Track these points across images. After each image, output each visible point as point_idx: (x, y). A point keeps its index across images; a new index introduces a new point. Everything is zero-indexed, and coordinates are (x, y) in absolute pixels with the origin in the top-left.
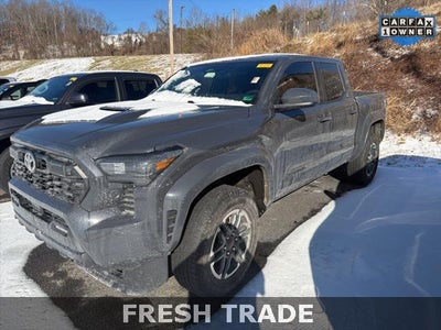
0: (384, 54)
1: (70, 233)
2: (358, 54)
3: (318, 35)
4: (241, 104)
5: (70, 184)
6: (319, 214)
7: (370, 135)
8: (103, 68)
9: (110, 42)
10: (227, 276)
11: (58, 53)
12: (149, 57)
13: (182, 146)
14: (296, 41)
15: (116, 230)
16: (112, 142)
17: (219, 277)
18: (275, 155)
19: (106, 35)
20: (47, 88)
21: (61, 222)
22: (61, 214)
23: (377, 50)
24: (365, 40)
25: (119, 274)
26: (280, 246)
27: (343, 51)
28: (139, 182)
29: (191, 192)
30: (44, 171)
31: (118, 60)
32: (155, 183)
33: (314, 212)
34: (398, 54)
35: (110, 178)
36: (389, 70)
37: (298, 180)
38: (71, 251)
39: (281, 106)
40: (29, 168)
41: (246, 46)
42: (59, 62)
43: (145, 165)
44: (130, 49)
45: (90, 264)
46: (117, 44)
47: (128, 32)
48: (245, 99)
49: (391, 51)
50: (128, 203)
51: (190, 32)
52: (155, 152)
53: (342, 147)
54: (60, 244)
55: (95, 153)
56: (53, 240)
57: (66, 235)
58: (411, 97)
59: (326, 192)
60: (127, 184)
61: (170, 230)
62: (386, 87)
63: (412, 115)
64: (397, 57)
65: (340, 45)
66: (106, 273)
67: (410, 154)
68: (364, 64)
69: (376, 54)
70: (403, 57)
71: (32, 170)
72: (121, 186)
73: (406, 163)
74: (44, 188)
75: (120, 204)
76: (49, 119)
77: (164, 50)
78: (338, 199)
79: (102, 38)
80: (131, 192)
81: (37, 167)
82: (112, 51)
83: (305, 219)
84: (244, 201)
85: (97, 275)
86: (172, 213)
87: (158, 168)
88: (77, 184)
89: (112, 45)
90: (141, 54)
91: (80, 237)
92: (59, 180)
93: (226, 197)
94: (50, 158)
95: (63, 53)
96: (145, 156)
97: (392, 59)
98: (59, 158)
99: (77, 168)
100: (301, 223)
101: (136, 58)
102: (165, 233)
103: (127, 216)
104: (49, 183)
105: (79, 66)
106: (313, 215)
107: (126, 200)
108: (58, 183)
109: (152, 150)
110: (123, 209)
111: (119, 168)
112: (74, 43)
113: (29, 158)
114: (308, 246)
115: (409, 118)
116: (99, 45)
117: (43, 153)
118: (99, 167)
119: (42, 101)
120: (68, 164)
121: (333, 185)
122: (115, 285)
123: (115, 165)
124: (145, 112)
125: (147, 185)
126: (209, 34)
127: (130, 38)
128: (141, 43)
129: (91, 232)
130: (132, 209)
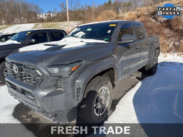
0: (157, 20)
1: (35, 99)
2: (146, 20)
3: (129, 12)
4: (104, 42)
5: (34, 78)
6: (135, 87)
7: (155, 53)
8: (39, 28)
9: (41, 17)
10: (101, 114)
11: (19, 22)
12: (58, 23)
13: (82, 60)
14: (120, 15)
15: (55, 97)
16: (52, 59)
17: (98, 115)
18: (119, 63)
19: (40, 14)
20: (17, 36)
21: (30, 94)
22: (30, 91)
23: (154, 18)
24: (149, 14)
25: (55, 115)
26: (121, 101)
27: (140, 19)
28: (64, 76)
29: (86, 80)
30: (22, 72)
31: (45, 24)
32: (71, 76)
33: (133, 86)
34: (163, 20)
35: (52, 75)
36: (159, 27)
37: (127, 73)
38: (35, 106)
39: (121, 42)
40: (15, 71)
41: (99, 18)
42: (20, 25)
43: (67, 69)
44: (50, 20)
45: (44, 112)
46: (44, 18)
47: (49, 12)
48: (105, 39)
49: (160, 19)
50: (60, 85)
51: (76, 12)
52: (71, 63)
53: (144, 59)
54: (30, 104)
55: (45, 64)
56: (27, 102)
57: (33, 100)
58: (169, 38)
59: (137, 78)
60: (59, 77)
61: (78, 96)
62: (158, 34)
63: (169, 45)
64: (162, 21)
65: (139, 17)
66: (50, 115)
67: (169, 61)
68: (149, 24)
69: (153, 20)
70: (165, 21)
71: (16, 72)
72: (56, 78)
73: (168, 65)
74: (22, 80)
75: (56, 86)
76: (22, 50)
77: (65, 19)
78: (142, 80)
79: (38, 15)
80: (61, 80)
81: (19, 71)
82: (42, 20)
83: (130, 89)
84: (107, 83)
85: (46, 116)
86: (79, 89)
87: (73, 70)
88: (37, 78)
89: (42, 18)
90: (55, 22)
91: (39, 100)
92: (29, 76)
93: (100, 82)
94: (25, 67)
95: (21, 21)
96: (67, 65)
97: (160, 22)
98: (29, 67)
99: (37, 71)
100: (128, 91)
101: (53, 23)
102: (76, 97)
103: (60, 91)
104: (24, 78)
105: (29, 27)
106: (133, 87)
107: (59, 84)
108: (29, 77)
109: (70, 62)
110: (57, 88)
111: (56, 70)
112: (26, 17)
113: (15, 67)
114: (132, 101)
115: (168, 46)
116: (37, 18)
117: (21, 65)
118: (47, 70)
119: (16, 42)
120: (33, 69)
121: (140, 75)
122: (54, 120)
123: (54, 69)
124: (64, 46)
125: (68, 77)
126: (83, 12)
127: (50, 15)
128: (55, 17)
129: (44, 98)
130: (62, 88)
